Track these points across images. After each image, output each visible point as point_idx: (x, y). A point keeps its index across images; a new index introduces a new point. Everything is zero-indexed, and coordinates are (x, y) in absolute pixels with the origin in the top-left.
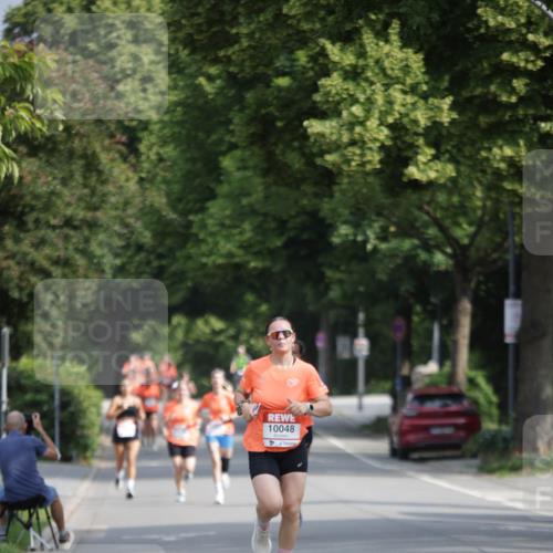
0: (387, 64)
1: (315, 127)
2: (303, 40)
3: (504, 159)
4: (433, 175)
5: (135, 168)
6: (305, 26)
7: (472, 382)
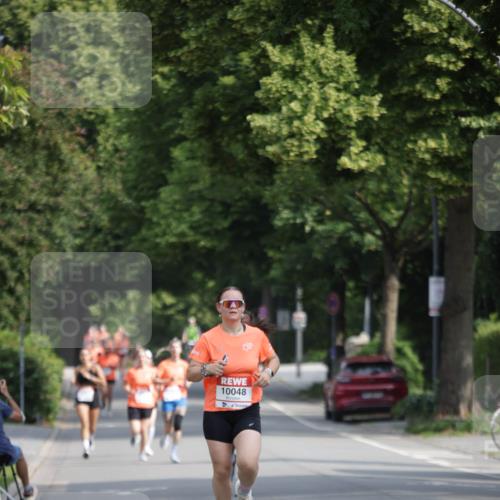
0: (322, 64)
1: (257, 120)
2: (246, 43)
3: (428, 151)
4: (363, 164)
5: (93, 157)
6: (248, 30)
7: (399, 352)
